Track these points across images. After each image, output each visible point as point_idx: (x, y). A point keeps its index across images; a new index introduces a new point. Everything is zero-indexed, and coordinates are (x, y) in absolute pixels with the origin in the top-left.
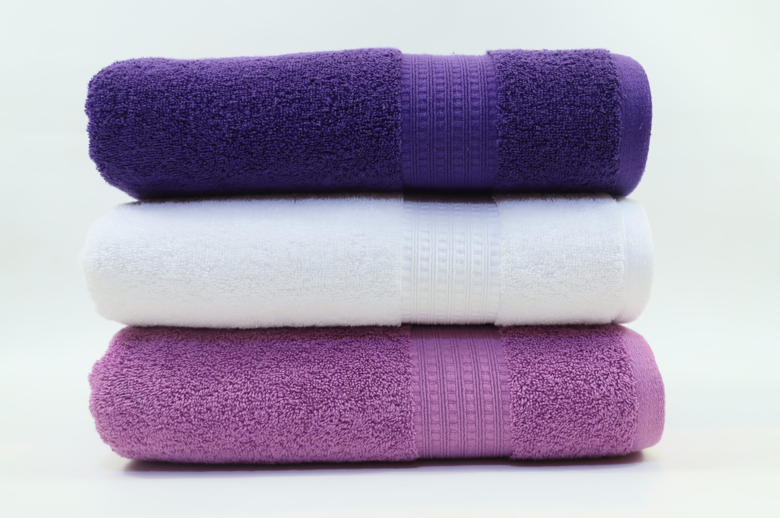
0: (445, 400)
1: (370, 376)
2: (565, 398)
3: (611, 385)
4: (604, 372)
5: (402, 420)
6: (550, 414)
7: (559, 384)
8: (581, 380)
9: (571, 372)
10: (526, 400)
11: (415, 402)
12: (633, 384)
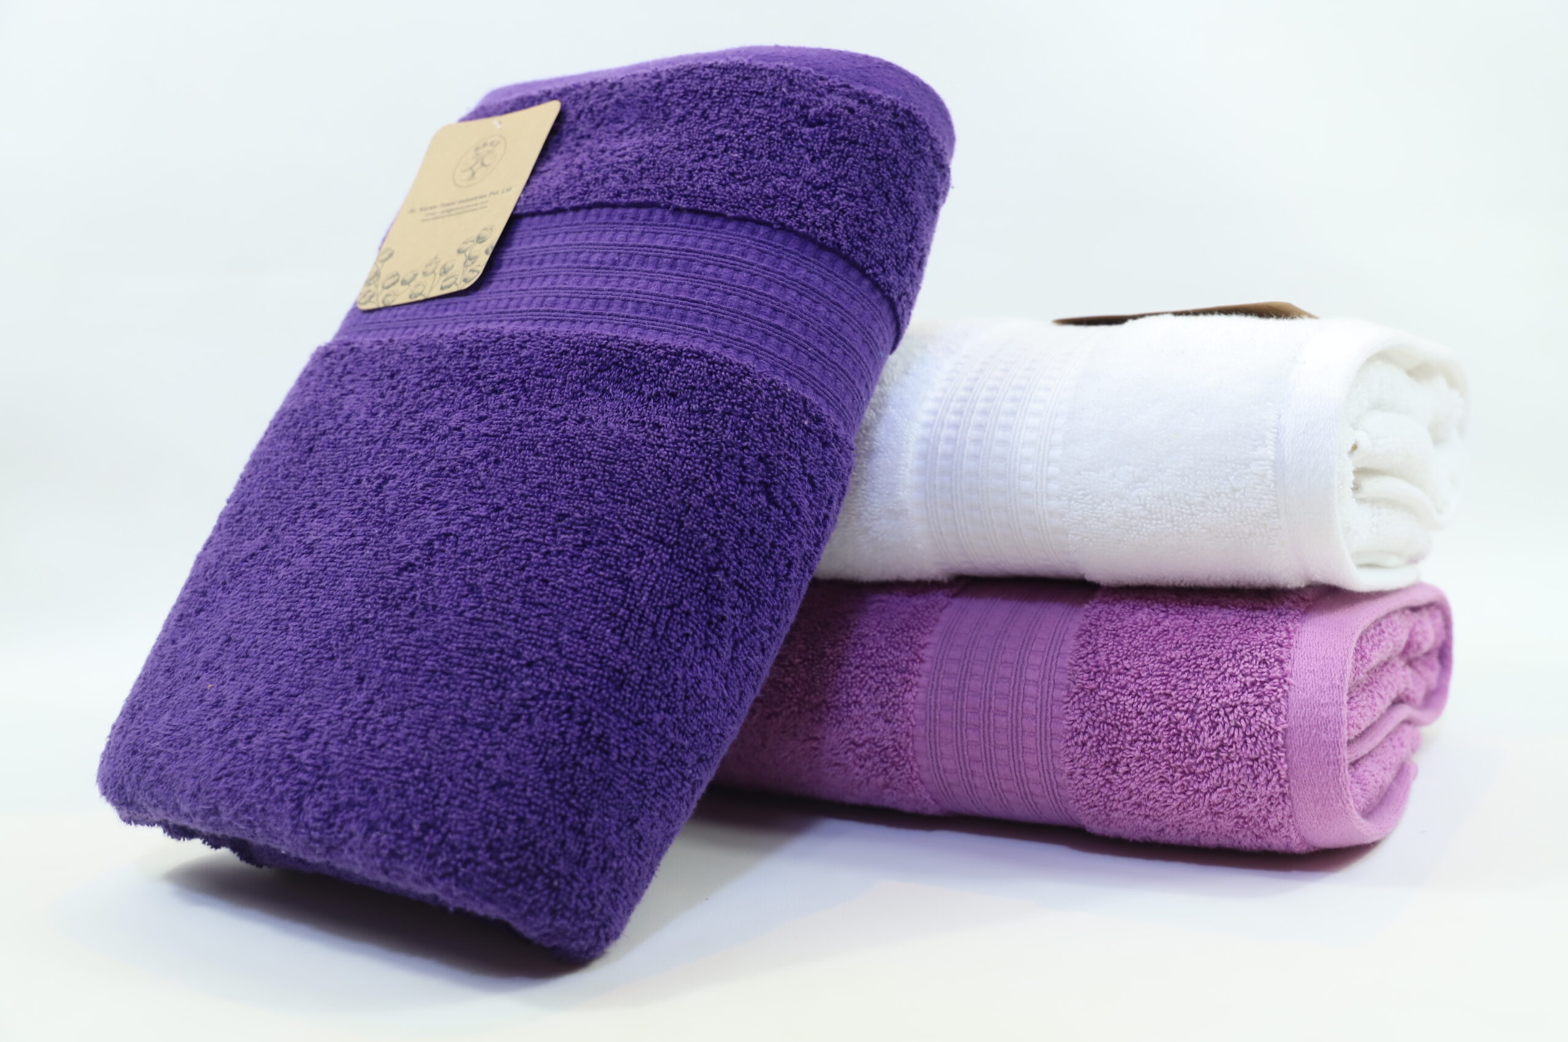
0: (962, 722)
1: (852, 669)
2: (1154, 740)
3: (1236, 726)
4: (1228, 701)
5: (894, 746)
6: (1128, 765)
7: (1145, 716)
8: (1186, 712)
9: (1168, 696)
10: (1086, 736)
11: (915, 719)
12: (1279, 729)
